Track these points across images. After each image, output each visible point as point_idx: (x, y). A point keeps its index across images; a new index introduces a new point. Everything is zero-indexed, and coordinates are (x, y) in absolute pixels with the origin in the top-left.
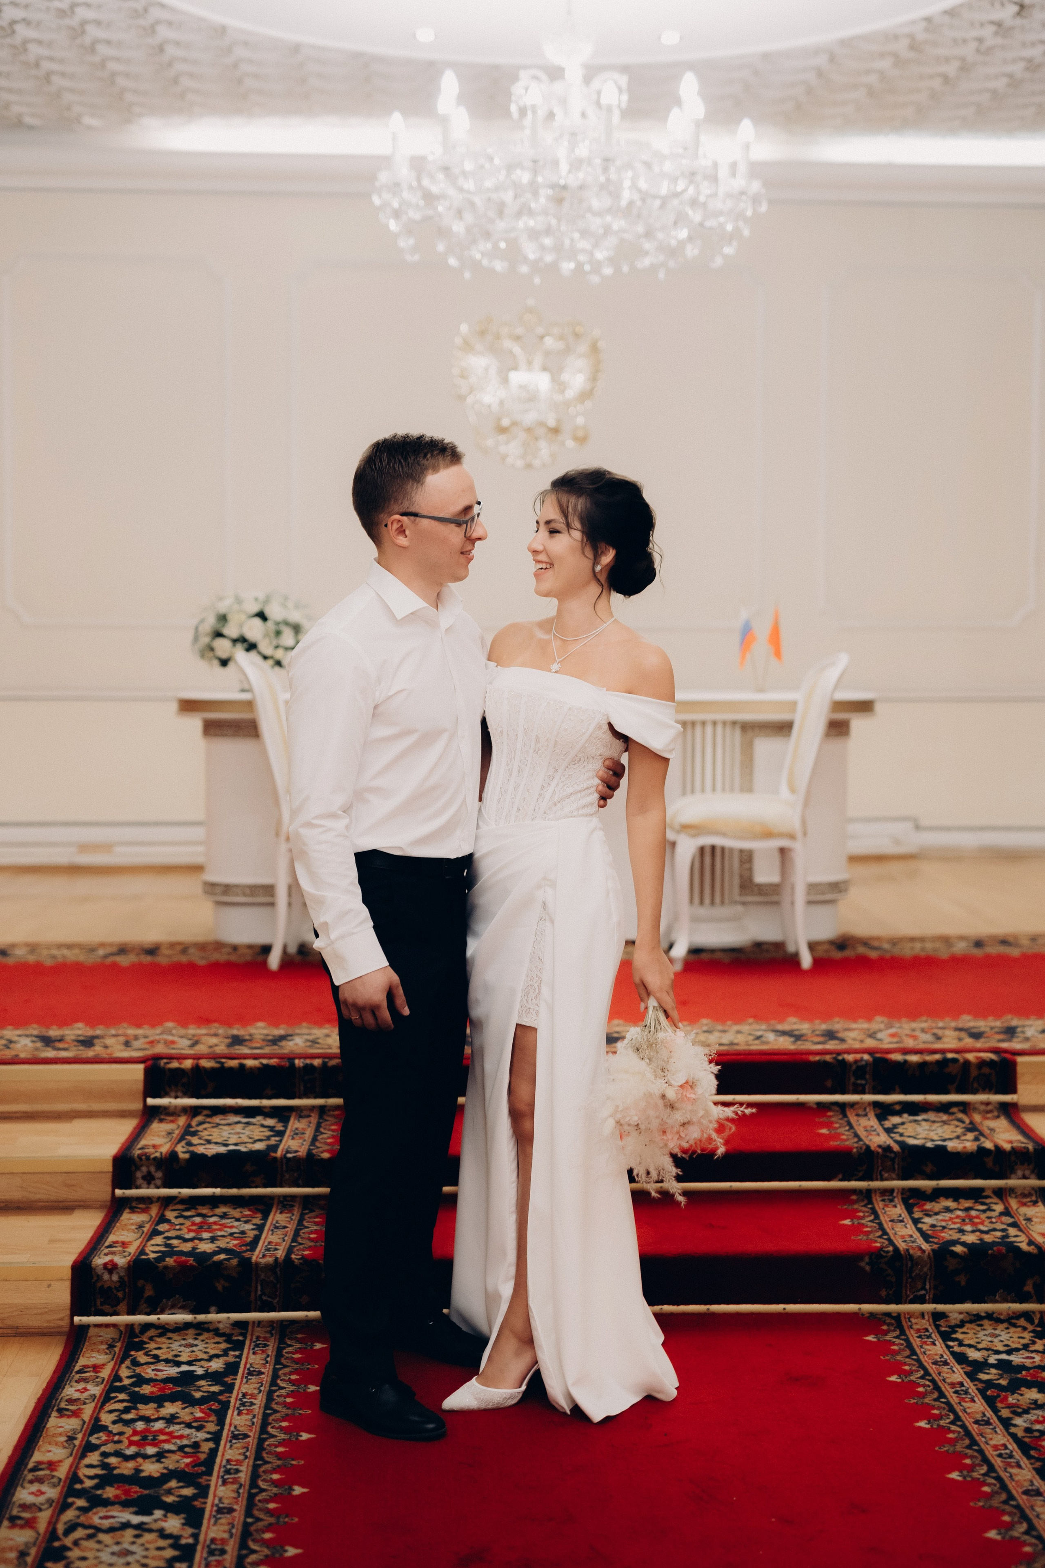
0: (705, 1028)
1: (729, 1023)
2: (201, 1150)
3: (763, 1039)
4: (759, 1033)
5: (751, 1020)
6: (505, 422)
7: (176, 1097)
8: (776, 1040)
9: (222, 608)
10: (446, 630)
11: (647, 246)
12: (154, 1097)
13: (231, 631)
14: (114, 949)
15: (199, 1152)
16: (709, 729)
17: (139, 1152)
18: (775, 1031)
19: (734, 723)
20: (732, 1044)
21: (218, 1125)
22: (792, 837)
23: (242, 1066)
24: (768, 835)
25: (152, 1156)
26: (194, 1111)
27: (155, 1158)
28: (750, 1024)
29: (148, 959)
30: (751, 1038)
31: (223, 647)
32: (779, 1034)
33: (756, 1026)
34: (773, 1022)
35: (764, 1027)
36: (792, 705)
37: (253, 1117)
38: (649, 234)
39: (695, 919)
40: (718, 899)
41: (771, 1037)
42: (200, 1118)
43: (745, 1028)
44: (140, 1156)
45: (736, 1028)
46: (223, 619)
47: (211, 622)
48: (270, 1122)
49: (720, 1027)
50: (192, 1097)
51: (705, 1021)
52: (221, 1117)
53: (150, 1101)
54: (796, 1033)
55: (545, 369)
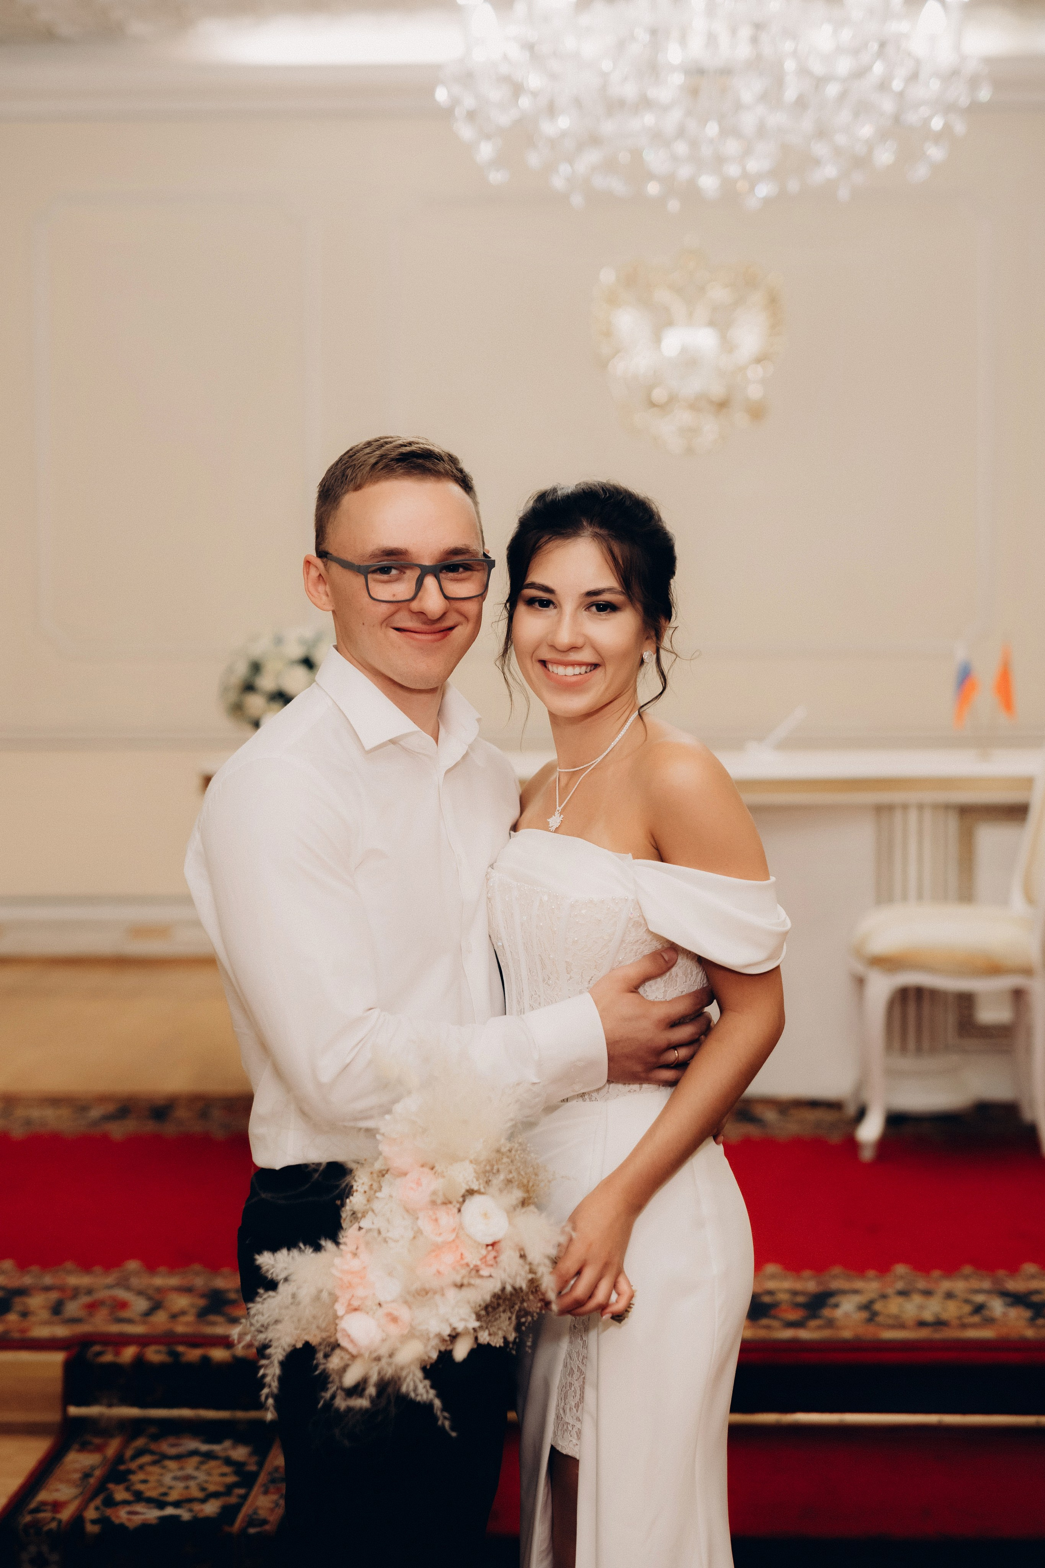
0: (900, 1285)
1: (936, 1273)
2: (122, 1515)
3: (986, 1313)
4: (980, 1298)
5: (967, 1269)
6: (659, 395)
7: (110, 1405)
8: (1005, 1314)
9: (257, 650)
10: (448, 771)
11: (820, 149)
12: (78, 1404)
13: (267, 683)
14: (111, 1108)
15: (117, 1521)
16: (913, 816)
17: (28, 1518)
18: (1004, 1294)
19: (947, 807)
20: (939, 1323)
21: (165, 1457)
22: (1027, 972)
23: (206, 1360)
24: (994, 969)
25: (46, 1528)
26: (133, 1428)
27: (50, 1531)
28: (966, 1278)
29: (150, 1127)
30: (967, 1309)
31: (255, 703)
32: (1008, 1300)
33: (975, 1284)
34: (1001, 1273)
35: (986, 1284)
36: (1028, 782)
37: (218, 1441)
38: (822, 133)
39: (891, 1073)
40: (926, 1044)
41: (997, 1307)
42: (140, 1442)
43: (958, 1285)
44: (28, 1526)
45: (946, 1285)
46: (256, 668)
47: (241, 670)
48: (240, 1453)
49: (921, 1284)
50: (133, 1404)
51: (900, 1269)
52: (172, 1440)
53: (73, 1411)
54: (1036, 1298)
55: (711, 323)
